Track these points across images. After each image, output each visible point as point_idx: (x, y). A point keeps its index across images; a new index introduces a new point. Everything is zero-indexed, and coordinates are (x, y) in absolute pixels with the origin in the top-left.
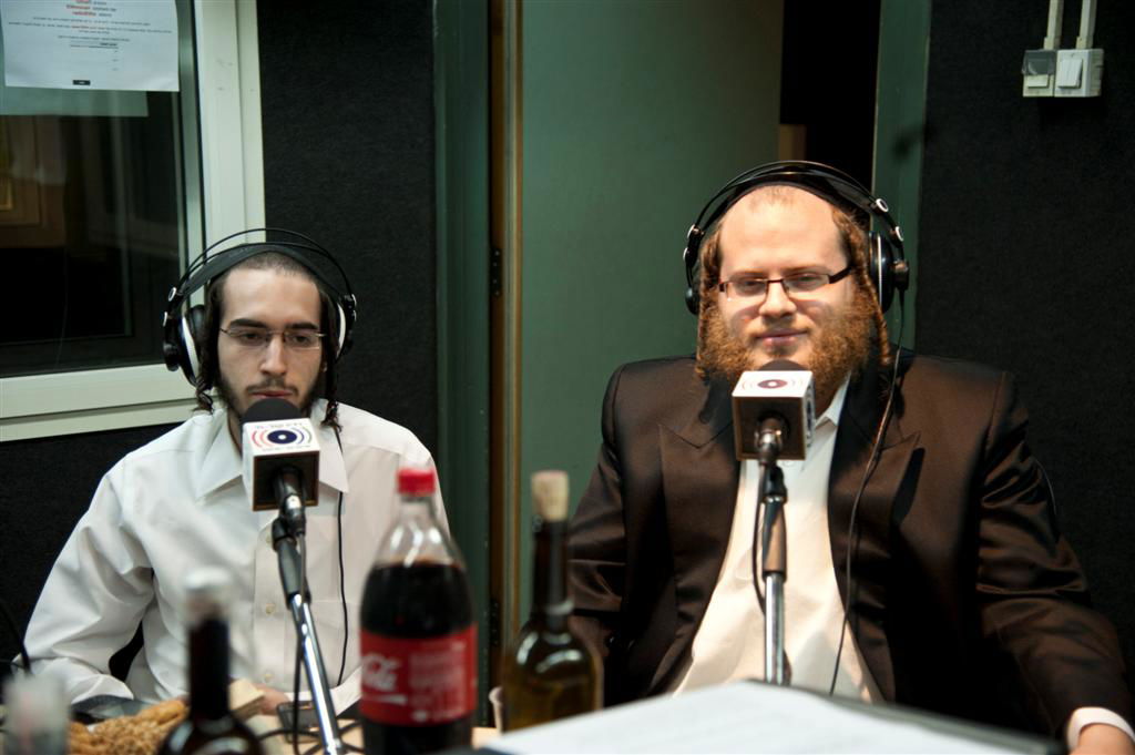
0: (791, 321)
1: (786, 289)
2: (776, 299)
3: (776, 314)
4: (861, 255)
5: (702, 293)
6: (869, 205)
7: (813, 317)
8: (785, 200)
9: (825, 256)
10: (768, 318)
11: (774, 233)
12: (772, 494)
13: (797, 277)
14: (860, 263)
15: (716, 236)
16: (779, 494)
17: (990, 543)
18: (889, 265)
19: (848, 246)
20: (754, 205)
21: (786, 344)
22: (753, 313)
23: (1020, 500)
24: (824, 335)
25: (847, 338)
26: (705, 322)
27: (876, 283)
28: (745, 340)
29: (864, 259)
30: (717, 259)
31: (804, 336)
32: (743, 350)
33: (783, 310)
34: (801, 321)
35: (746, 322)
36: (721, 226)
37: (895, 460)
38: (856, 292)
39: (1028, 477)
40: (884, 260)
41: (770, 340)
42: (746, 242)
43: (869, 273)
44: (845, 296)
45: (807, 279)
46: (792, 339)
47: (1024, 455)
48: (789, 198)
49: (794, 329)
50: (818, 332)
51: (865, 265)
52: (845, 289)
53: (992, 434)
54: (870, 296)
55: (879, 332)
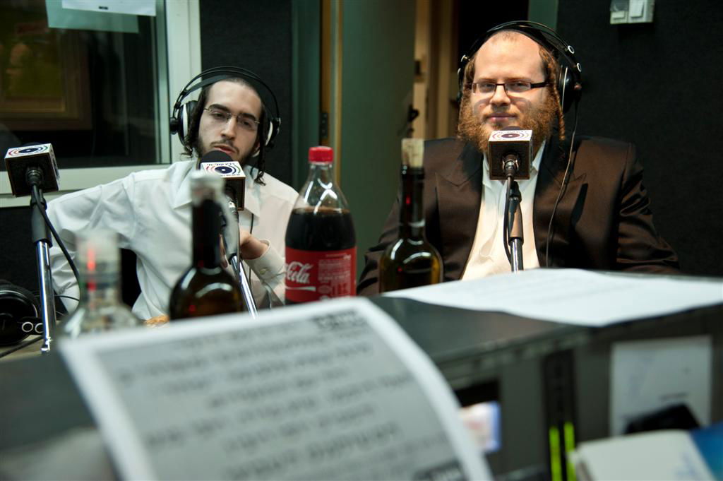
1: (506, 90)
2: (499, 95)
3: (499, 103)
4: (554, 75)
6: (564, 49)
7: (520, 108)
8: (512, 38)
9: (531, 73)
10: (494, 105)
13: (513, 84)
14: (553, 80)
17: (624, 235)
18: (570, 85)
19: (546, 69)
21: (503, 121)
22: (487, 102)
23: (642, 212)
24: (525, 118)
25: (538, 122)
29: (555, 78)
31: (514, 119)
32: (478, 124)
33: (503, 101)
34: (513, 109)
35: (482, 108)
37: (572, 190)
38: (547, 97)
39: (645, 201)
40: (568, 80)
41: (494, 119)
43: (557, 87)
44: (541, 98)
45: (520, 85)
46: (506, 118)
47: (642, 188)
49: (508, 114)
50: (522, 117)
51: (555, 82)
52: (541, 94)
53: (626, 176)
54: (556, 99)
55: (559, 121)
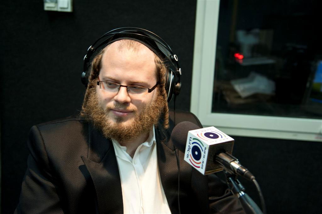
0: (127, 106)
1: (128, 91)
2: (122, 95)
3: (121, 102)
5: (90, 81)
6: (170, 57)
7: (137, 106)
9: (148, 78)
10: (118, 102)
11: (128, 63)
13: (133, 86)
15: (100, 56)
19: (159, 75)
20: (120, 47)
21: (124, 116)
22: (111, 99)
24: (141, 114)
25: (151, 117)
27: (167, 96)
28: (105, 109)
30: (98, 68)
31: (132, 114)
32: (103, 113)
33: (124, 101)
34: (132, 107)
36: (103, 52)
38: (158, 95)
41: (117, 113)
46: (126, 114)
48: (137, 48)
49: (128, 110)
50: (138, 113)
54: (164, 98)
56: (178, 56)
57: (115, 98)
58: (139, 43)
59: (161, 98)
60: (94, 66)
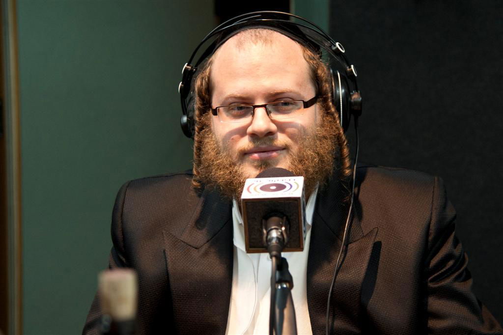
0: (273, 140)
1: (268, 113)
2: (260, 121)
3: (262, 133)
4: (326, 86)
5: (197, 119)
6: (331, 47)
7: (291, 136)
8: (266, 41)
9: (300, 85)
10: (254, 136)
11: (258, 66)
12: (280, 282)
13: (277, 103)
14: (326, 93)
15: (208, 70)
16: (286, 282)
18: (347, 95)
19: (316, 79)
20: (240, 45)
21: (270, 158)
22: (242, 132)
23: (456, 279)
24: (300, 150)
25: (318, 154)
26: (200, 142)
27: (338, 110)
28: (235, 156)
29: (329, 89)
30: (209, 89)
31: (284, 152)
32: (233, 164)
33: (267, 130)
34: (282, 139)
35: (236, 141)
36: (211, 63)
37: (360, 252)
38: (323, 117)
39: (460, 261)
40: (343, 91)
41: (256, 155)
42: (234, 75)
43: (333, 101)
44: (315, 120)
45: (286, 104)
46: (274, 154)
47: (456, 243)
48: (269, 38)
49: (276, 146)
50: (295, 149)
51: (330, 95)
52: (315, 110)
53: (432, 227)
54: (334, 118)
55: (341, 150)
56: (343, 45)
57: (250, 130)
58: (270, 31)
59: (329, 118)
60: (200, 91)
